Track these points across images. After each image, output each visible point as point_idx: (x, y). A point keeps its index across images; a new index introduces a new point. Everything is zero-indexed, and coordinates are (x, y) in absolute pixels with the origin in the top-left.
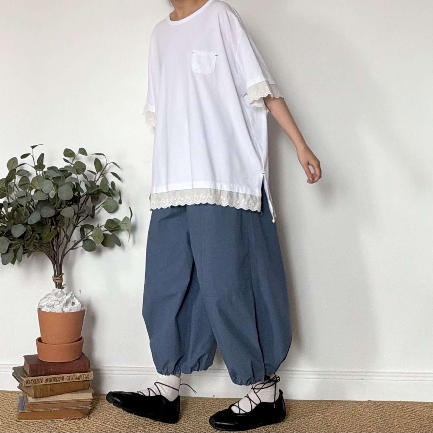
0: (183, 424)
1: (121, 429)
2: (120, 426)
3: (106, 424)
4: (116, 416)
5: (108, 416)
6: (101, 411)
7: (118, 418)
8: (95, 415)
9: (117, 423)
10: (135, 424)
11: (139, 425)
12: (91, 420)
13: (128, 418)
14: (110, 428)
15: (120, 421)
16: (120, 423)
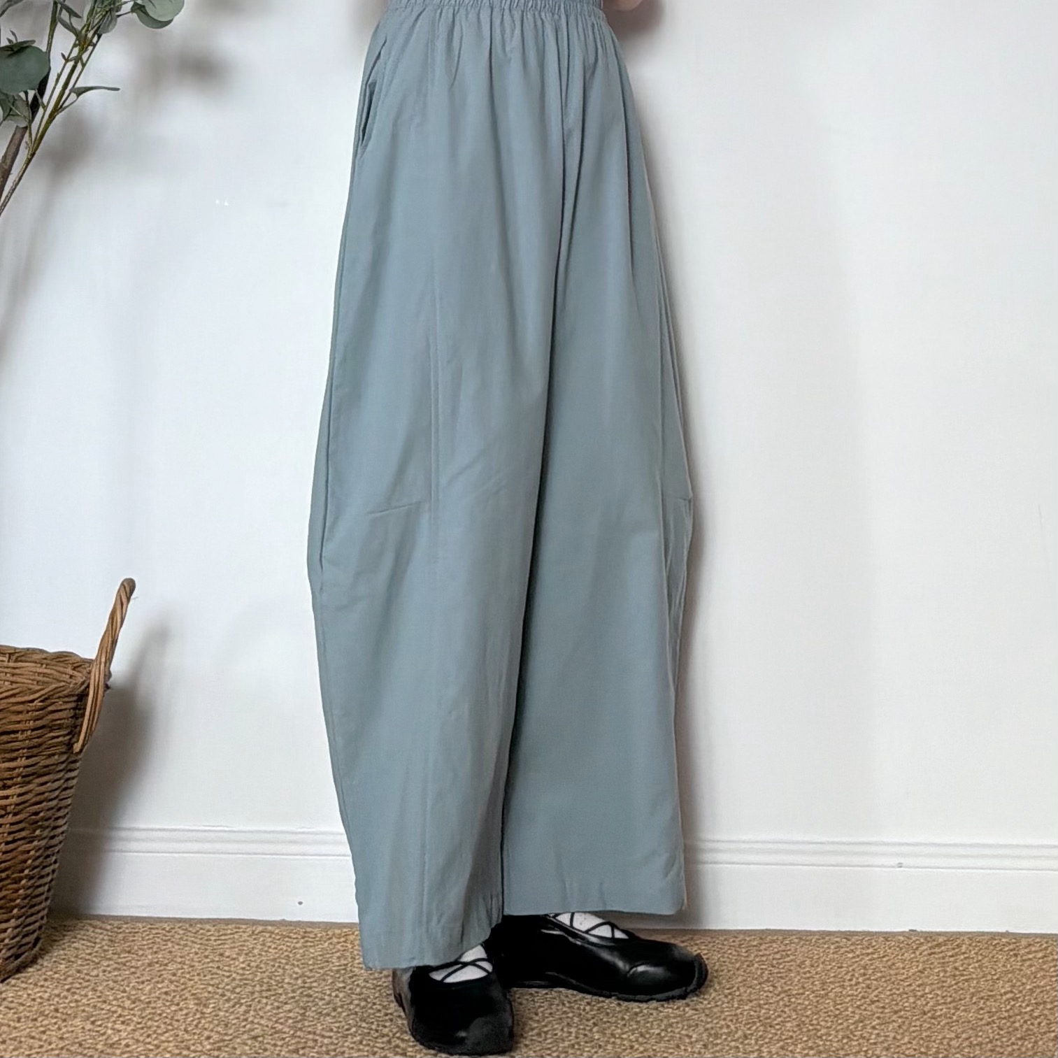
0: (330, 995)
1: (124, 1008)
2: (120, 998)
3: (74, 993)
4: (110, 972)
5: (87, 974)
6: (64, 959)
7: (120, 978)
8: (44, 970)
9: (113, 991)
10: (173, 994)
11: (184, 997)
12: (26, 983)
13: (152, 978)
14: (89, 1005)
15: (122, 986)
16: (123, 992)
